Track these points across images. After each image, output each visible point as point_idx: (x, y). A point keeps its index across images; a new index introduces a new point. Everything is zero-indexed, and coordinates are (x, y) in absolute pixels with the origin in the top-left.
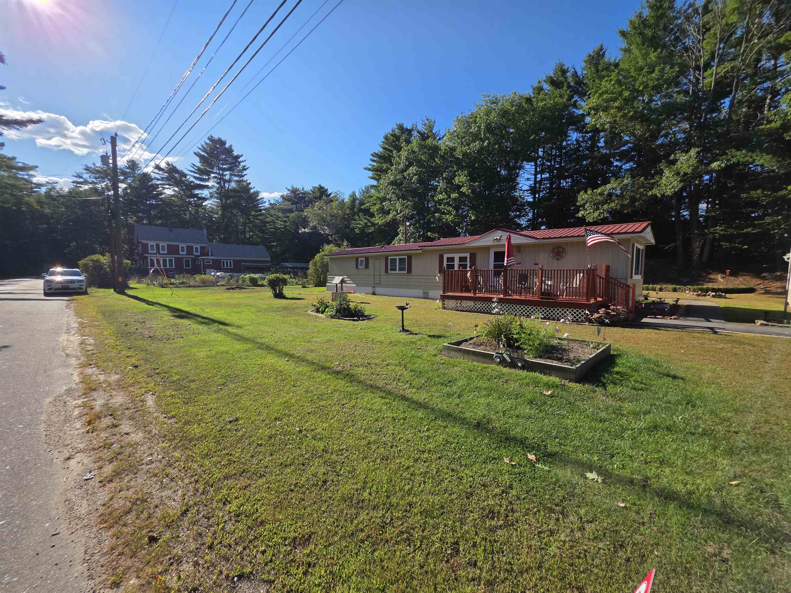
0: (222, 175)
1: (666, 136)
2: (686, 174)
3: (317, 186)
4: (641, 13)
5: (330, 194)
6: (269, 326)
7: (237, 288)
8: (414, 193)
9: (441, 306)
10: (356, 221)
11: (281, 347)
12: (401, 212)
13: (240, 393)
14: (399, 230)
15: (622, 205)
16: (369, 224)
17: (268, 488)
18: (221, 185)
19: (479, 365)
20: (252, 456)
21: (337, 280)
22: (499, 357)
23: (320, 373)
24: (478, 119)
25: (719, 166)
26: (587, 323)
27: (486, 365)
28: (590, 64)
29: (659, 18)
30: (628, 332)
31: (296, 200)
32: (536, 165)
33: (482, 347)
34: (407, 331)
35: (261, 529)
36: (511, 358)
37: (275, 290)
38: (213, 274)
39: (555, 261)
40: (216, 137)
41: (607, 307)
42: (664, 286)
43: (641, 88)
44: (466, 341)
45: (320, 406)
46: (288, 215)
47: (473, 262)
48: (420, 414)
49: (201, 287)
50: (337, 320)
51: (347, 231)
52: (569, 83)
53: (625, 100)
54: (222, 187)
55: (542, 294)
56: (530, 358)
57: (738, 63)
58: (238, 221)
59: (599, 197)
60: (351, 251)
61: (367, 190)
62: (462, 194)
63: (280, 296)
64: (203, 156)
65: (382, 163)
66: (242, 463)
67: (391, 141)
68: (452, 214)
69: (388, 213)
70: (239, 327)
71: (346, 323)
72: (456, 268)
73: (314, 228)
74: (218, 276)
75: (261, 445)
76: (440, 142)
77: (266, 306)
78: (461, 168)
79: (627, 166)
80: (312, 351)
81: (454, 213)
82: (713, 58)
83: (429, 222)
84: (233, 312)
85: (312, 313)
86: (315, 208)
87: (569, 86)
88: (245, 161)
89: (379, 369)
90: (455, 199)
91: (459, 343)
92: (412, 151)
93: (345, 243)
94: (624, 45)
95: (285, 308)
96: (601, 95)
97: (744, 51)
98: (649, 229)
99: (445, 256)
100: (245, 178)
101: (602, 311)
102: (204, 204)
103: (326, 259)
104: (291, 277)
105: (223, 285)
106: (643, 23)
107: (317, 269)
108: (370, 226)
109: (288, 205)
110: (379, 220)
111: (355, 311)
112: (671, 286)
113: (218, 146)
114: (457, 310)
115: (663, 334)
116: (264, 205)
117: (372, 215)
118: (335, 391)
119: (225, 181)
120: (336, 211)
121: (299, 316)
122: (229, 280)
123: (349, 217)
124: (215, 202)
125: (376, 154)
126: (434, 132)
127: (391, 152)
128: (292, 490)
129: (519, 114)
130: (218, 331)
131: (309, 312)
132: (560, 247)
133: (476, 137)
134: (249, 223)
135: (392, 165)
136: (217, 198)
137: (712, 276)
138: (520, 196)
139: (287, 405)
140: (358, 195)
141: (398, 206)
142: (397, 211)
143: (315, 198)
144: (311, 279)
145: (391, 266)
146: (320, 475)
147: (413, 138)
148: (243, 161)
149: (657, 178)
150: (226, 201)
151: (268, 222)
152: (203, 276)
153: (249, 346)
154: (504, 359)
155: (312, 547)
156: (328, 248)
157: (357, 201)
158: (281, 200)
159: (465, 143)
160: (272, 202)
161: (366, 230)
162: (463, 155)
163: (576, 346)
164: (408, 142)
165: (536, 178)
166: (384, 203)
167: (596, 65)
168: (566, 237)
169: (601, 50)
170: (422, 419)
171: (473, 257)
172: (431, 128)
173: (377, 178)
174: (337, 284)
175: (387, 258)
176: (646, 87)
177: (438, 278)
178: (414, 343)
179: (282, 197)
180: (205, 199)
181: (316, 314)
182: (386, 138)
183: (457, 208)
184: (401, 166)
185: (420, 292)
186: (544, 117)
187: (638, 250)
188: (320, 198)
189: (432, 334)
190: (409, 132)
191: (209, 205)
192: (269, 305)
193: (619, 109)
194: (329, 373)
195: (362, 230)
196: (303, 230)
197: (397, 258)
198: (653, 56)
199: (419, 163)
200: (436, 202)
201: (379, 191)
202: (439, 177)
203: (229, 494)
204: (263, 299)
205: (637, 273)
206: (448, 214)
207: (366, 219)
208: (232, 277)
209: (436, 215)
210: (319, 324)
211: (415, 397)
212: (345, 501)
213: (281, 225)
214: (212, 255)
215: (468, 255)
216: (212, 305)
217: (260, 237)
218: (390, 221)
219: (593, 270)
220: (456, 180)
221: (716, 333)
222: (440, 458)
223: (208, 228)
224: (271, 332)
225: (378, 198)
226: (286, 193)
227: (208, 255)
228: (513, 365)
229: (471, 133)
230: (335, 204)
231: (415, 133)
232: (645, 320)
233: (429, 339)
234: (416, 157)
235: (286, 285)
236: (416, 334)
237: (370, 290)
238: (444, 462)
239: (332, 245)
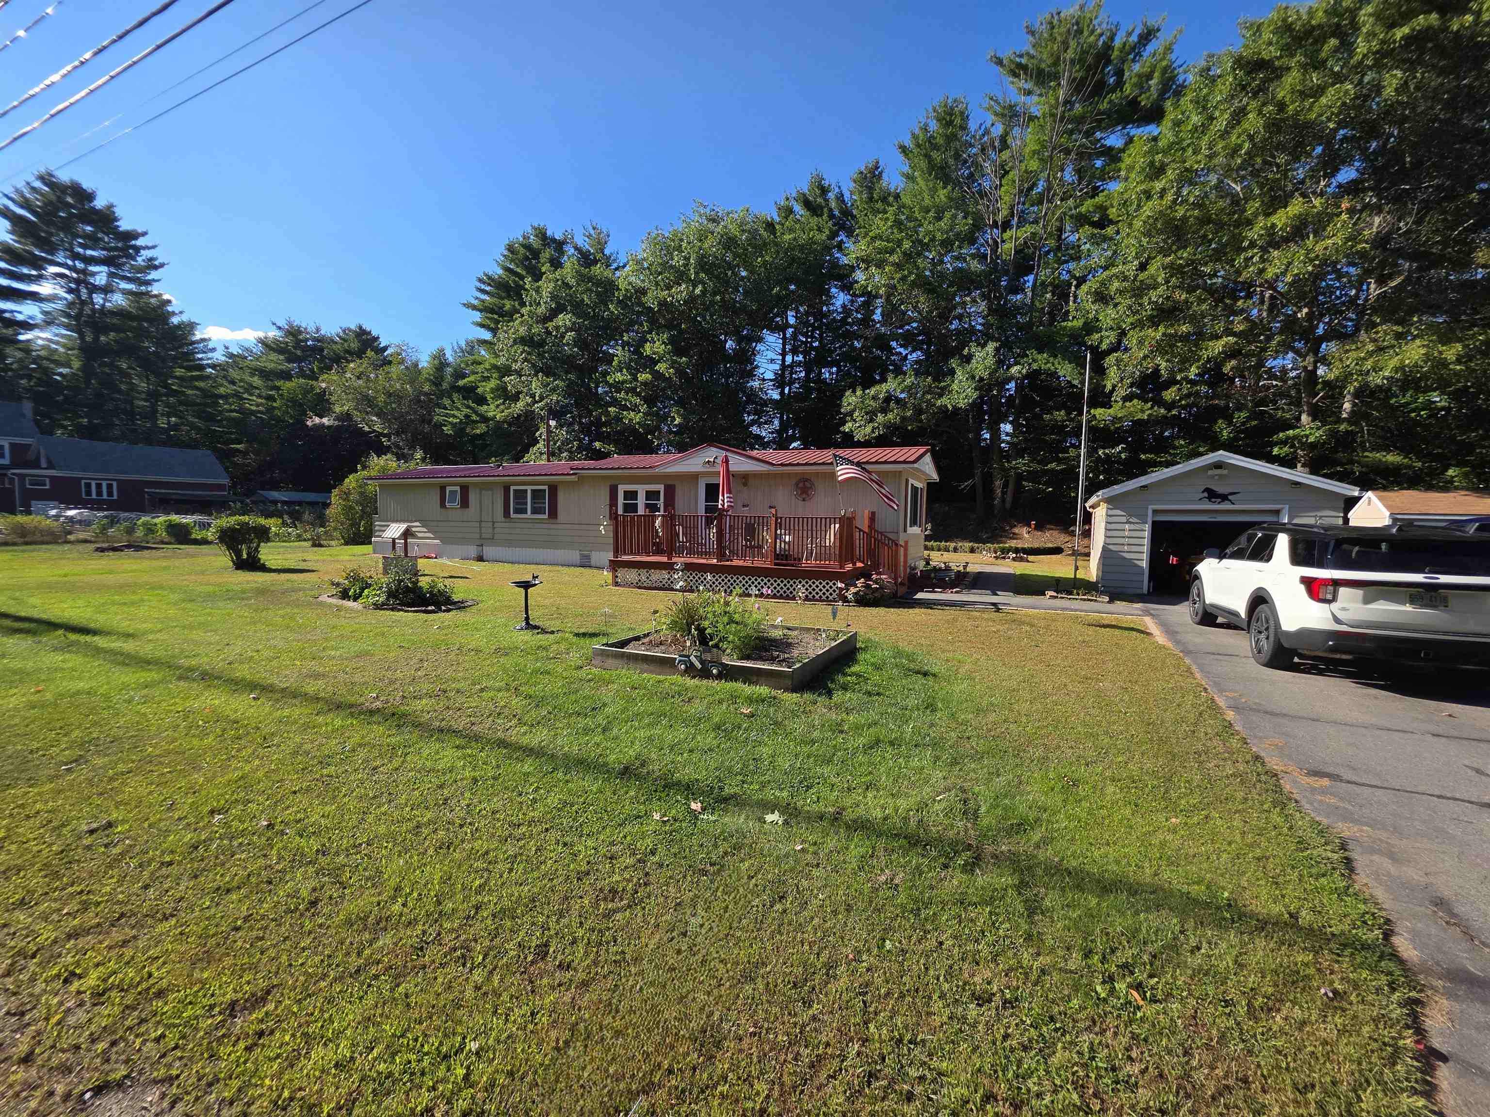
0: (84, 272)
1: (960, 317)
2: (981, 379)
3: (353, 327)
4: (926, 125)
5: (385, 348)
6: (215, 631)
7: (128, 547)
8: (569, 363)
9: (610, 581)
10: (446, 408)
11: (243, 672)
12: (542, 399)
13: (122, 774)
14: (537, 434)
15: (903, 419)
16: (474, 417)
17: (181, 934)
18: (79, 297)
19: (650, 677)
20: (146, 887)
21: (395, 530)
22: (685, 662)
23: (329, 717)
24: (684, 245)
25: (1020, 372)
26: (840, 603)
27: (661, 677)
28: (861, 187)
29: (950, 138)
30: (893, 614)
31: (299, 353)
32: (784, 338)
33: (663, 648)
34: (536, 627)
35: (158, 1004)
36: (702, 662)
37: (238, 553)
38: (53, 512)
39: (801, 503)
40: (64, 176)
41: (868, 577)
42: (960, 544)
43: (926, 241)
44: (637, 639)
45: (322, 776)
46: (278, 383)
47: (670, 502)
48: (528, 766)
49: (14, 544)
50: (388, 613)
51: (427, 428)
52: (831, 210)
53: (905, 254)
54: (83, 303)
55: (777, 556)
56: (731, 660)
57: (1038, 229)
58: (133, 388)
59: (872, 403)
60: (430, 472)
61: (471, 347)
62: (657, 375)
63: (252, 564)
64: (21, 218)
65: (503, 299)
66: (119, 903)
67: (520, 256)
68: (640, 411)
69: (516, 398)
70: (128, 636)
71: (408, 617)
72: (641, 511)
73: (347, 416)
74: (71, 519)
75: (170, 864)
76: (618, 273)
77: (211, 588)
78: (655, 326)
79: (913, 357)
80: (317, 676)
81: (644, 408)
82: (1012, 215)
83: (599, 424)
84: (114, 603)
85: (330, 600)
86: (348, 375)
87: (831, 216)
88: (154, 247)
89: (464, 699)
90: (645, 384)
91: (623, 644)
92: (563, 282)
93: (419, 455)
94: (906, 169)
95: (262, 592)
96: (873, 239)
97: (1046, 214)
98: (928, 458)
99: (622, 489)
100: (155, 289)
101: (860, 583)
102: (21, 338)
103: (372, 487)
104: (284, 524)
105: (86, 541)
106: (930, 142)
107: (351, 508)
108: (476, 422)
109: (275, 362)
110: (495, 411)
111: (431, 593)
112: (968, 545)
113: (69, 200)
114: (640, 588)
115: (936, 615)
116: (210, 355)
117: (482, 400)
118: (360, 745)
119: (94, 289)
120: (398, 386)
121: (297, 606)
122: (104, 529)
123: (430, 400)
124: (63, 336)
125: (489, 278)
126: (607, 252)
127: (522, 278)
128: (237, 929)
129: (755, 247)
130: (67, 647)
131: (324, 598)
132: (807, 480)
133: (681, 276)
134: (166, 395)
135: (523, 304)
136: (67, 327)
137: (1016, 530)
138: (761, 389)
139: (244, 782)
140: (450, 357)
141: (536, 386)
142: (533, 396)
143: (347, 352)
144: (335, 529)
145: (516, 503)
146: (304, 893)
147: (565, 258)
148: (147, 248)
149: (948, 379)
150: (96, 339)
151: (221, 397)
152: (21, 519)
153: (153, 675)
154: (692, 664)
155: (271, 1007)
156: (377, 462)
157: (449, 370)
158: (258, 349)
159: (662, 284)
160: (235, 350)
161: (468, 430)
162: (660, 304)
163: (808, 637)
164: (556, 264)
165: (784, 360)
166: (506, 379)
167: (870, 189)
168: (815, 464)
169: (877, 168)
170: (527, 774)
171: (670, 491)
172: (601, 245)
173: (492, 325)
174: (394, 540)
175: (507, 489)
176: (933, 239)
177: (604, 528)
178: (545, 649)
179: (263, 342)
180: (26, 326)
181: (341, 602)
182: (511, 248)
183: (650, 401)
184: (542, 310)
185: (574, 556)
186: (793, 259)
187: (915, 489)
188: (359, 354)
189: (582, 631)
190: (559, 245)
191: (40, 342)
192: (219, 585)
193: (898, 266)
194: (352, 715)
195: (460, 429)
196: (317, 420)
197: (529, 488)
198: (942, 194)
199: (578, 308)
200: (611, 386)
201: (495, 353)
202: (616, 340)
203: (78, 961)
204: (203, 573)
205: (914, 523)
206: (633, 410)
207: (468, 407)
208: (113, 522)
209: (611, 409)
210: (343, 622)
211: (525, 741)
212: (352, 925)
213: (258, 405)
214: (51, 466)
215: (661, 488)
216: (48, 587)
217: (198, 430)
218: (519, 416)
219: (848, 518)
220: (648, 349)
221: (998, 610)
222: (547, 830)
223: (37, 398)
224: (218, 643)
225: (495, 367)
226: (273, 333)
227: (38, 467)
228: (704, 674)
229: (672, 267)
230: (395, 370)
231: (570, 250)
232: (920, 595)
233: (575, 639)
234: (571, 296)
235: (268, 540)
236: (552, 632)
237: (473, 551)
238: (553, 835)
239: (389, 456)
